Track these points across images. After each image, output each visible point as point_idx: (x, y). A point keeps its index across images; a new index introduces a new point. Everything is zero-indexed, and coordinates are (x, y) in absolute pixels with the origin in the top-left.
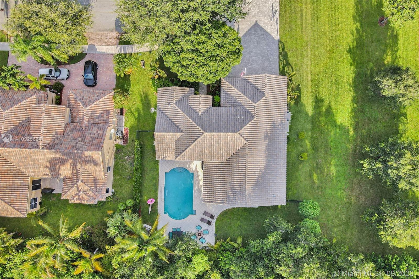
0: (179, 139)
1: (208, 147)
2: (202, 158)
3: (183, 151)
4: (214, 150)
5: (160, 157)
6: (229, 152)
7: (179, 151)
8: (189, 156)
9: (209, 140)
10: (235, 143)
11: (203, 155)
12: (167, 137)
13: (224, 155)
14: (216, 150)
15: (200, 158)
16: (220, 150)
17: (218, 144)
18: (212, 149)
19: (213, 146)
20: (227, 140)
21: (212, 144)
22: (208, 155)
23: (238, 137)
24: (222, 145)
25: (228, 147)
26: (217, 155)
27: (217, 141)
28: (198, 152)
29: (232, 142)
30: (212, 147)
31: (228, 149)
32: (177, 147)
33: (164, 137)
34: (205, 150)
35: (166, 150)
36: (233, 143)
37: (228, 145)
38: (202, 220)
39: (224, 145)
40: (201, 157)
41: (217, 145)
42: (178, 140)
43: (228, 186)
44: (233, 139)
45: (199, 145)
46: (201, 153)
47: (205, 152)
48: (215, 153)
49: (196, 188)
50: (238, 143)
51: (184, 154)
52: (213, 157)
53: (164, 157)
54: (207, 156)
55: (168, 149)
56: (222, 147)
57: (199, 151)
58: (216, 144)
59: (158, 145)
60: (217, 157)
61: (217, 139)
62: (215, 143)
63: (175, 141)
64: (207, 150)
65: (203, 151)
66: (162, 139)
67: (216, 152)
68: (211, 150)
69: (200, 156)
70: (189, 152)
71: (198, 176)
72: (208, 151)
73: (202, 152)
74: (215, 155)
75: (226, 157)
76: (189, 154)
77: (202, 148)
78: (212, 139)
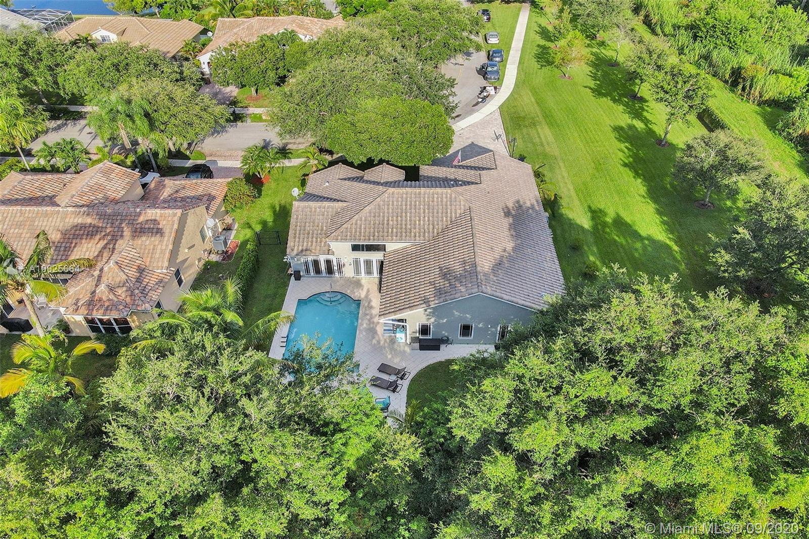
0: (339, 213)
1: (395, 214)
2: (383, 236)
4: (406, 221)
6: (438, 225)
8: (356, 232)
9: (398, 201)
10: (449, 207)
11: (386, 230)
13: (426, 230)
14: (411, 220)
16: (419, 221)
17: (415, 209)
18: (404, 218)
19: (406, 213)
20: (433, 201)
22: (395, 230)
23: (454, 195)
24: (422, 210)
25: (435, 214)
26: (413, 230)
27: (413, 203)
28: (374, 224)
29: (442, 205)
30: (404, 214)
31: (435, 219)
34: (388, 220)
36: (444, 207)
37: (435, 211)
39: (427, 211)
40: (382, 233)
41: (413, 211)
44: (445, 200)
45: (377, 211)
46: (381, 226)
47: (388, 224)
48: (409, 227)
50: (453, 207)
51: (347, 228)
52: (404, 234)
54: (392, 232)
56: (422, 215)
57: (377, 222)
58: (411, 209)
60: (413, 234)
61: (414, 199)
62: (408, 207)
64: (392, 221)
65: (386, 222)
67: (410, 225)
68: (401, 221)
70: (356, 224)
72: (395, 222)
73: (383, 225)
74: (408, 230)
75: (431, 233)
76: (356, 229)
77: (384, 217)
78: (404, 199)
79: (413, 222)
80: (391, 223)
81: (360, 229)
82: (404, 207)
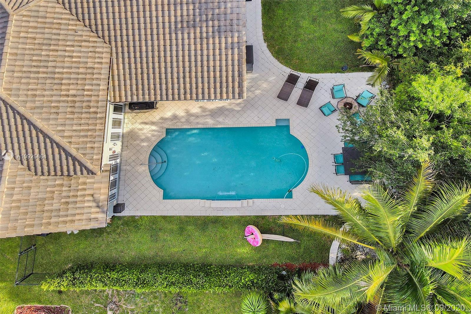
0: (28, 166)
1: (55, 87)
2: (98, 102)
3: (68, 154)
4: (70, 73)
5: (93, 216)
6: (81, 36)
7: (68, 163)
8: (86, 136)
9: (28, 84)
10: (48, 20)
11: (86, 99)
12: (19, 201)
13: (91, 49)
14: (70, 68)
15: (98, 107)
16: (72, 57)
17: (48, 61)
18: (65, 76)
19: (55, 73)
20: (35, 39)
21: (45, 75)
22: (87, 87)
23: (25, 13)
24: (51, 53)
25: (61, 37)
26: (89, 65)
27: (35, 64)
28: (73, 113)
29: (44, 28)
30: (57, 76)
31: (70, 38)
32: (55, 171)
33: (18, 207)
34: (68, 96)
35: (71, 200)
36: (47, 26)
37: (55, 37)
38: (303, 102)
39: (52, 47)
40: (92, 104)
41: (50, 64)
42: (32, 168)
43: (186, 36)
44: (31, 24)
45: (45, 110)
46: (77, 104)
47: (74, 96)
48: (81, 70)
49: (210, 122)
50: (48, 15)
51: (78, 149)
53: (94, 204)
54: (88, 90)
55: (64, 194)
56: (59, 53)
57: (69, 109)
59: (49, 224)
60: (96, 66)
61: (26, 63)
62: (41, 70)
63: (35, 177)
64: (68, 90)
65: (70, 99)
66: (26, 213)
67: (78, 68)
68: (69, 79)
69: (89, 107)
70: (71, 137)
71: (175, 117)
72: (72, 87)
73: (74, 102)
74: (89, 71)
75: (98, 45)
76: (79, 137)
77: (59, 102)
78: (24, 75)
79: (74, 65)
80: (71, 92)
81: (80, 131)
82: (41, 75)
